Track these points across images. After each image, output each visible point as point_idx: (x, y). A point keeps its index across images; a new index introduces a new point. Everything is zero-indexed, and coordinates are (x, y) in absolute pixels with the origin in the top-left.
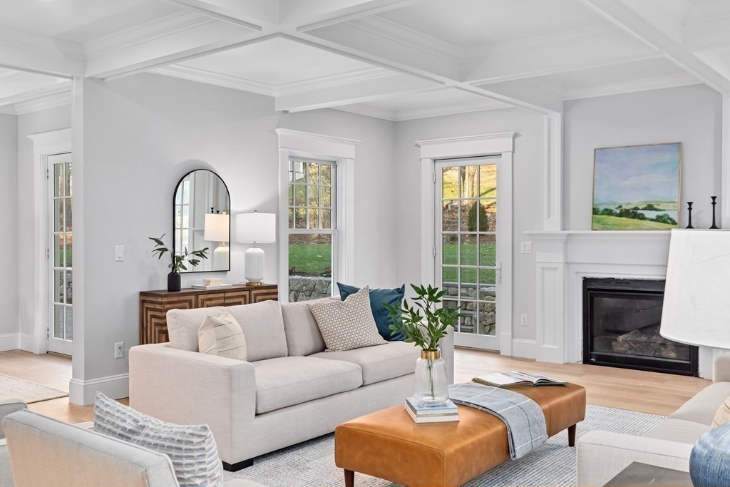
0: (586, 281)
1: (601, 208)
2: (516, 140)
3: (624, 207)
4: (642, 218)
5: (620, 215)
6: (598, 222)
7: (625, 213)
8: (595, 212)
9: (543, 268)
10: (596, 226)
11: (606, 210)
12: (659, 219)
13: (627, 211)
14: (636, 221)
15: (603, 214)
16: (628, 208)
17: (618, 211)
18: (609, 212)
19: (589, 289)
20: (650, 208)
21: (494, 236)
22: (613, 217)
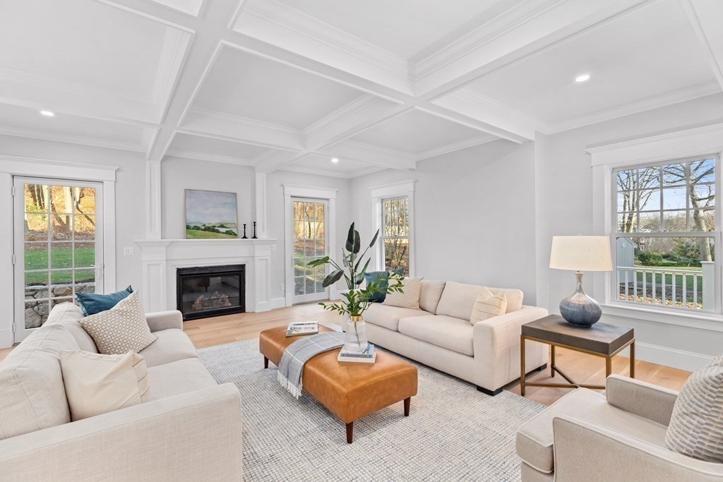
0: (179, 270)
1: (192, 226)
2: (118, 173)
3: (207, 225)
4: (218, 232)
5: (205, 230)
6: (190, 234)
7: (208, 229)
8: (188, 227)
9: (149, 265)
10: (189, 236)
11: (195, 227)
12: (227, 233)
13: (209, 227)
14: (214, 233)
15: (193, 229)
16: (209, 226)
17: (203, 228)
18: (198, 228)
19: (181, 275)
20: (222, 226)
21: (94, 243)
22: (200, 231)
